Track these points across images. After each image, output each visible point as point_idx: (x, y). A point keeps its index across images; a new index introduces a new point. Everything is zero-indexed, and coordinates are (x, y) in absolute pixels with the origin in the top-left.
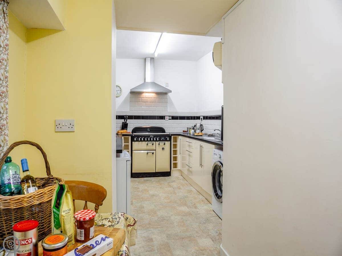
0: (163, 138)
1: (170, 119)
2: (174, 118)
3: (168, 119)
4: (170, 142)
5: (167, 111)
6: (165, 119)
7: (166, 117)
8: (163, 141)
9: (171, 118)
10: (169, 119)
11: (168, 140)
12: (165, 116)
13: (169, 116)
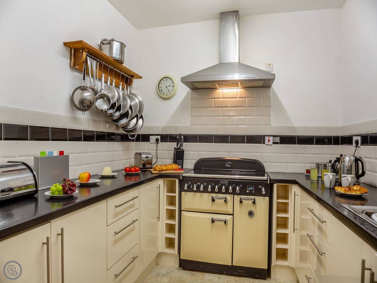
0: (252, 188)
1: (277, 143)
2: (286, 140)
3: (271, 143)
4: (267, 198)
5: (270, 125)
6: (264, 143)
7: (267, 138)
8: (251, 194)
9: (278, 140)
10: (274, 143)
11: (264, 193)
12: (264, 136)
13: (274, 136)
